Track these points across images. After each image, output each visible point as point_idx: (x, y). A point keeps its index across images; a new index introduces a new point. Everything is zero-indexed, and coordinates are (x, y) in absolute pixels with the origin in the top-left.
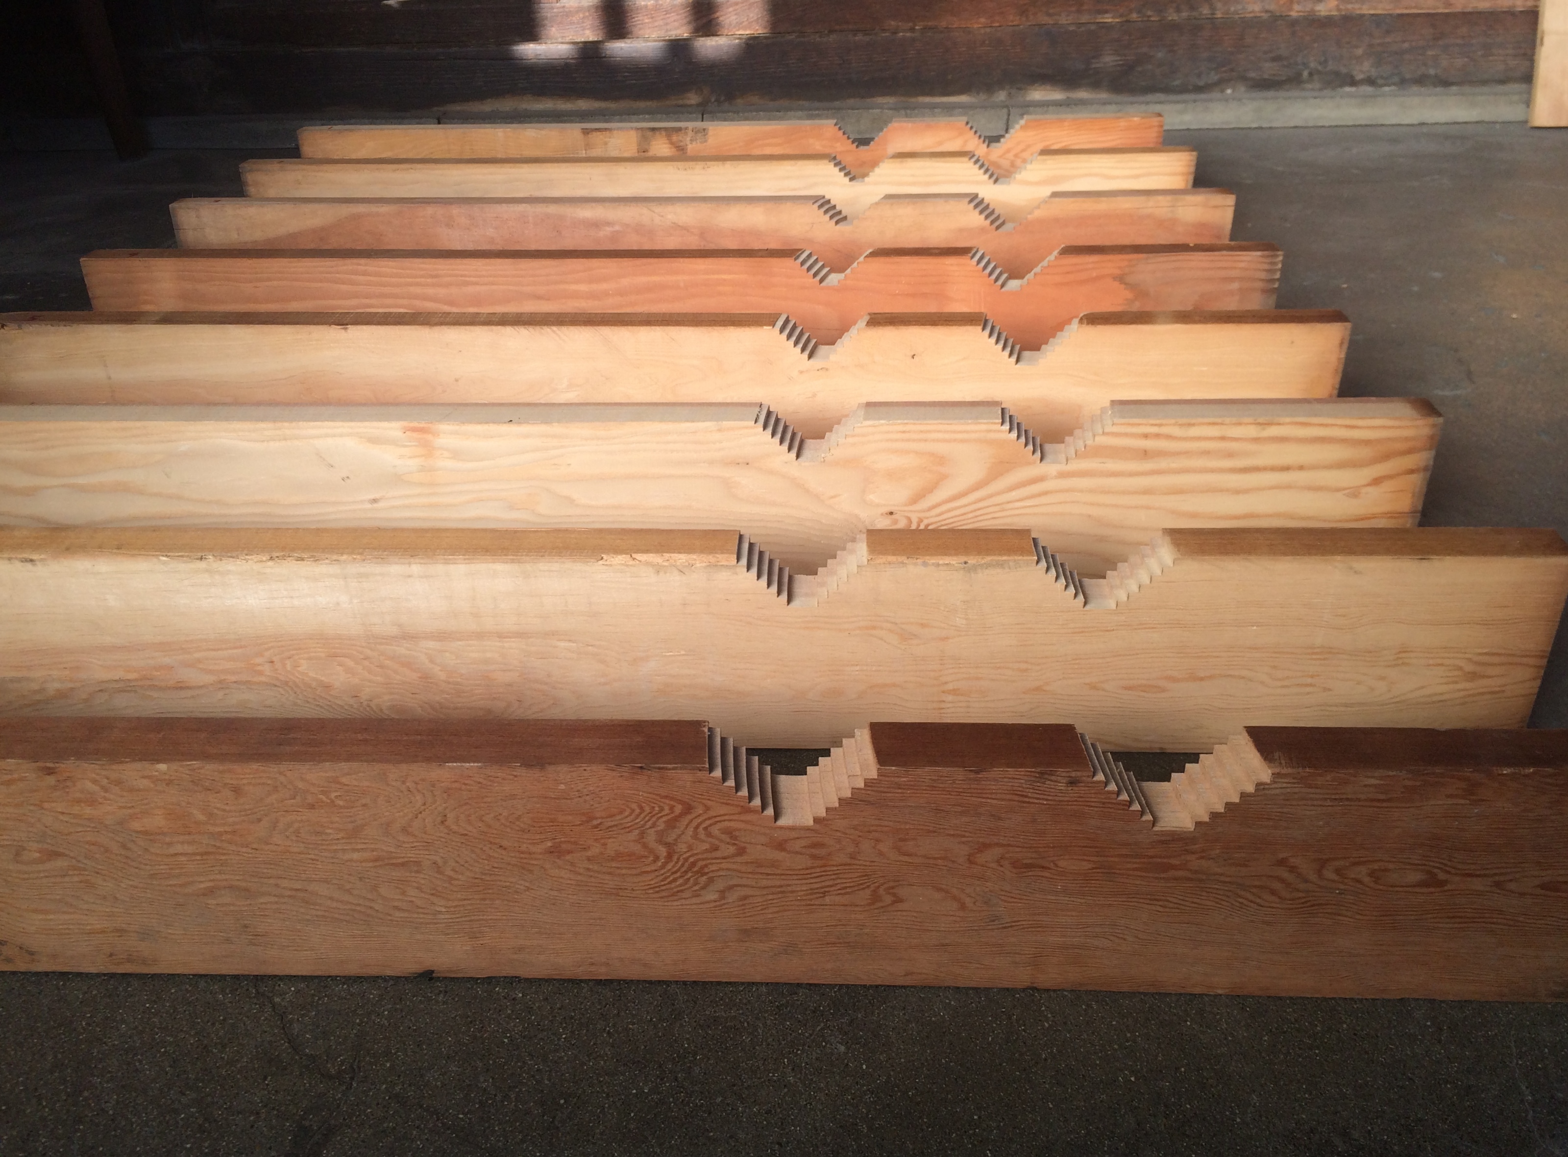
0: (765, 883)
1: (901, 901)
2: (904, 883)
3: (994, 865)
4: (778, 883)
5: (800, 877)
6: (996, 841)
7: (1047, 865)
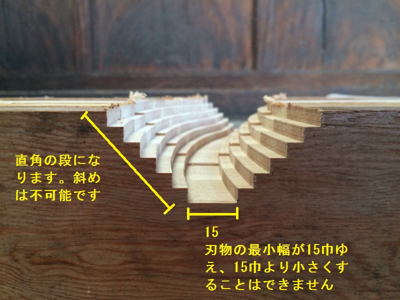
6: (5, 223)
7: (69, 260)
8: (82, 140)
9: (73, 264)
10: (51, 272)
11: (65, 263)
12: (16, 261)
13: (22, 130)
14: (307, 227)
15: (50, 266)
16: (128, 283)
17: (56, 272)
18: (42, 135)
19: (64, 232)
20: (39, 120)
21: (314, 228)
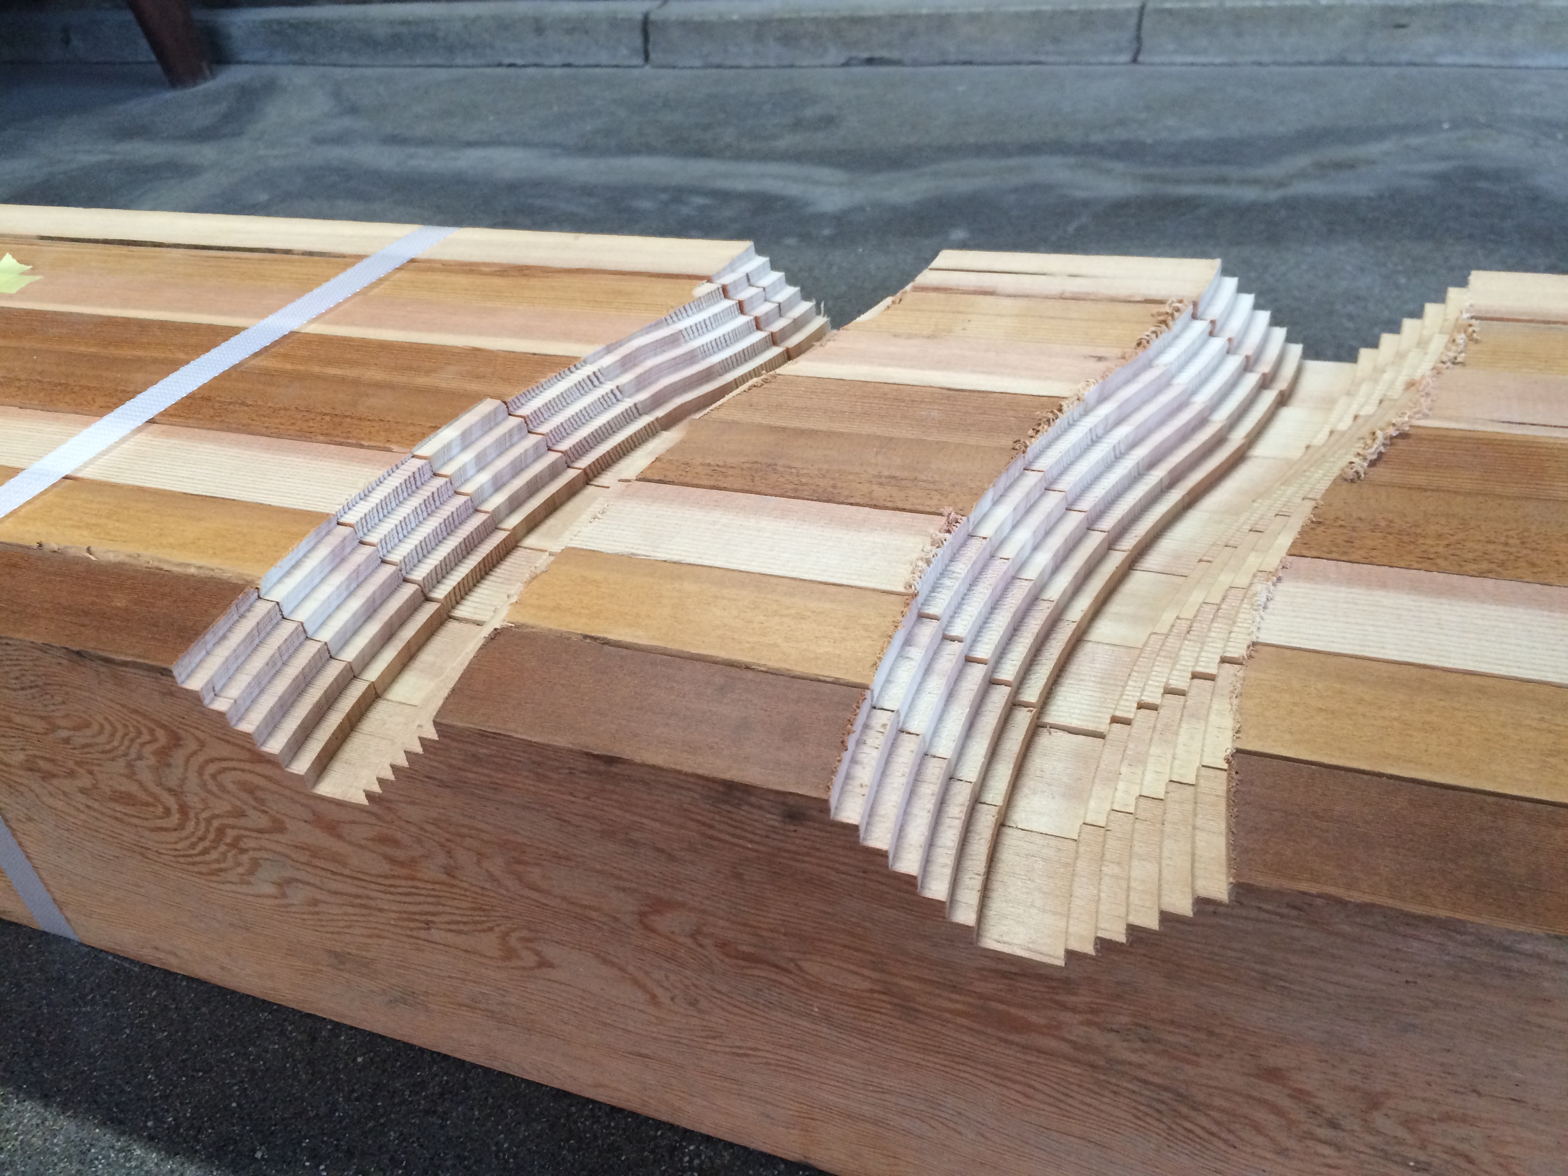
0: (334, 886)
1: (551, 966)
2: (547, 936)
3: (689, 942)
4: (354, 890)
5: (382, 888)
6: (680, 899)
7: (783, 964)
8: (792, 828)
9: (790, 972)
10: (756, 972)
11: (777, 967)
12: (701, 946)
13: (696, 796)
14: (1197, 1029)
15: (754, 965)
16: (878, 1015)
17: (763, 974)
18: (729, 808)
19: (772, 931)
20: (721, 789)
21: (1211, 1033)
